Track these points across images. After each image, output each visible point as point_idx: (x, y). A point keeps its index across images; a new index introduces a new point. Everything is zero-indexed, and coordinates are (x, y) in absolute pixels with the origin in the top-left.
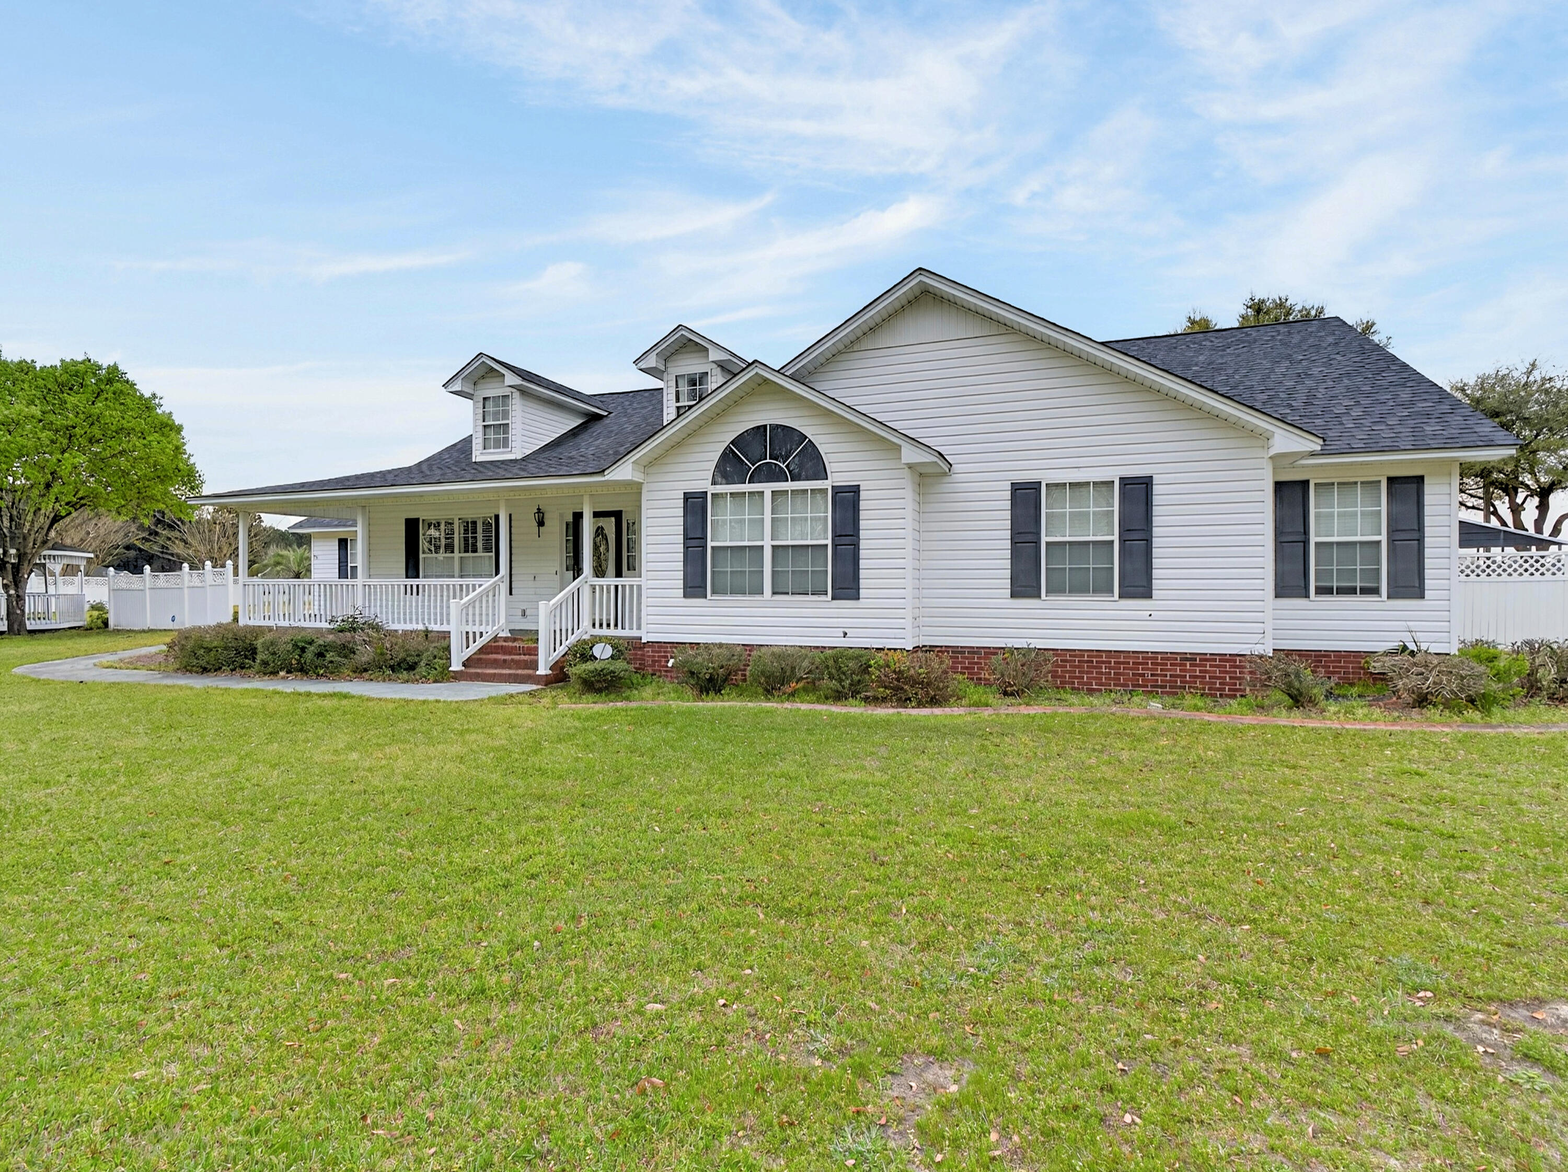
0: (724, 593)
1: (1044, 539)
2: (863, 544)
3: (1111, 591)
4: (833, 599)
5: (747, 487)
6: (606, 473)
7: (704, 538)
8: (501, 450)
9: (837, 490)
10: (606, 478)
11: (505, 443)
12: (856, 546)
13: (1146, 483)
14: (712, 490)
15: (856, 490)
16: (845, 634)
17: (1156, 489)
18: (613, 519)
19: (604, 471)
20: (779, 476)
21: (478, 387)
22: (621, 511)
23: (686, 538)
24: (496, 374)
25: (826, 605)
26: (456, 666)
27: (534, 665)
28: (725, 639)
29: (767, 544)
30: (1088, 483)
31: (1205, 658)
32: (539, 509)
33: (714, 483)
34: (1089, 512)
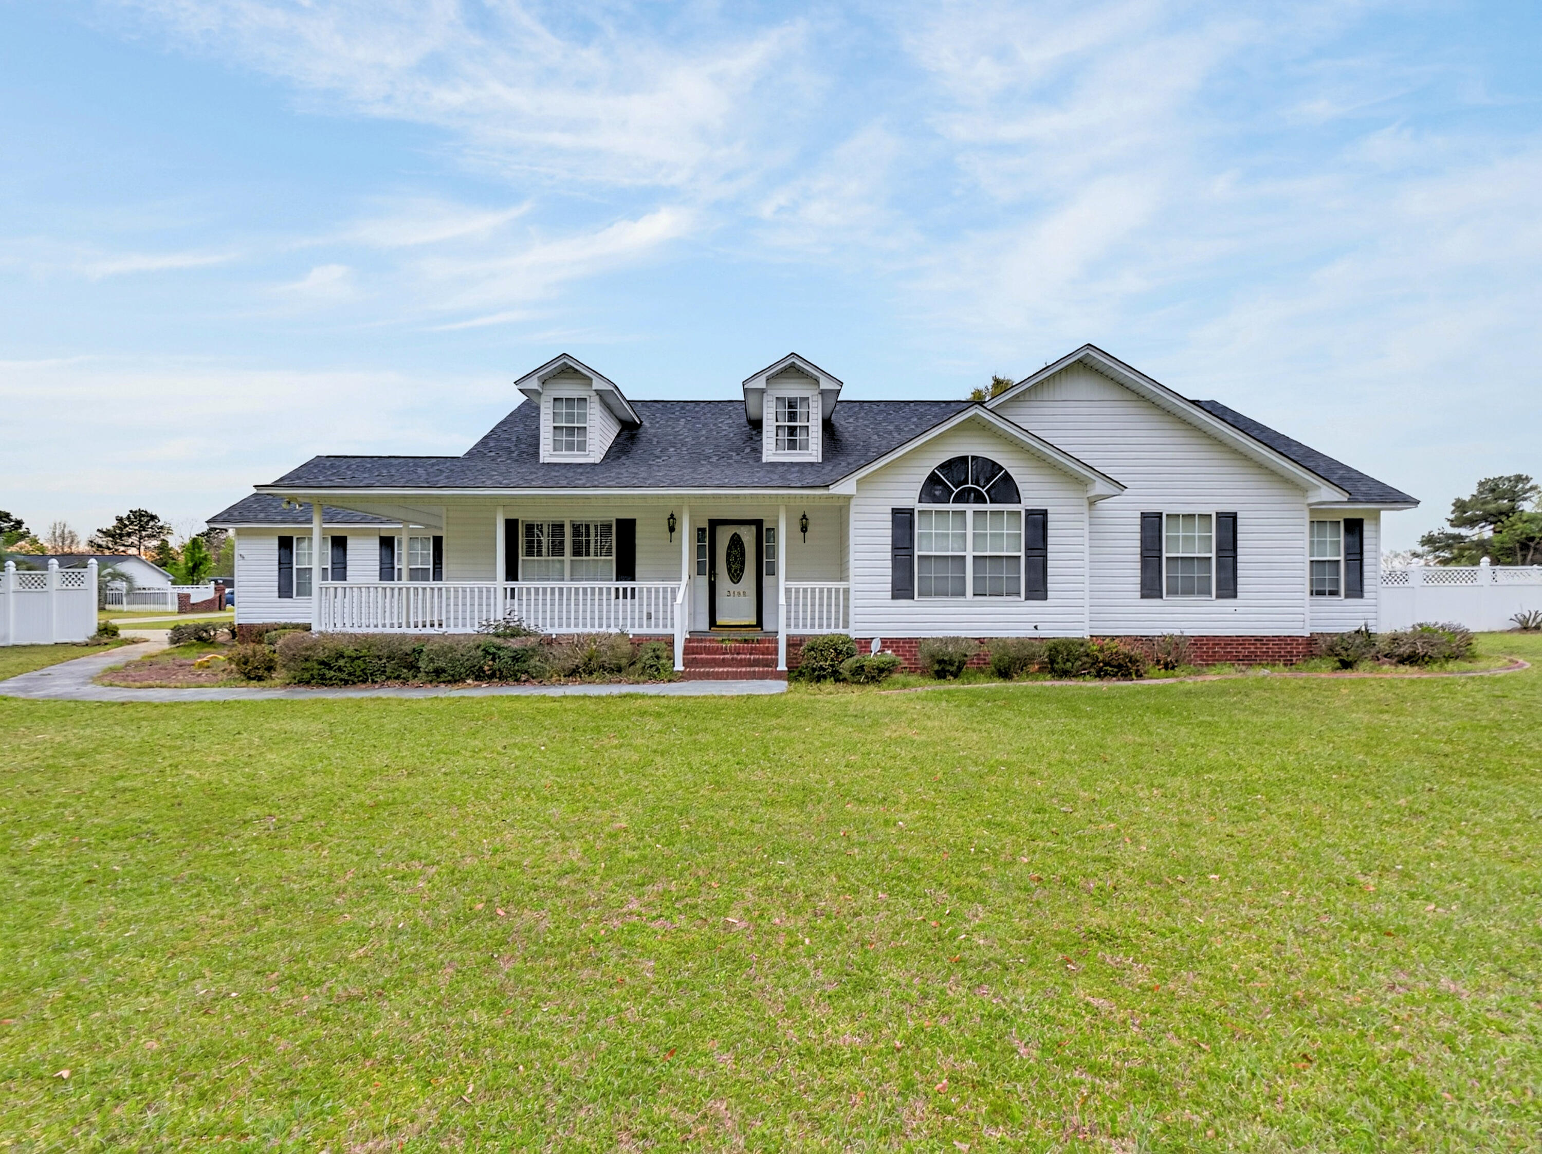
0: (930, 595)
1: (1165, 555)
2: (1050, 556)
3: (1210, 593)
4: (1026, 599)
5: (951, 507)
6: (831, 487)
7: (912, 548)
8: (576, 452)
9: (1029, 513)
10: (830, 492)
11: (582, 446)
12: (1045, 557)
13: (1234, 517)
14: (919, 507)
15: (1044, 513)
16: (1036, 627)
17: (1239, 522)
18: (754, 528)
19: (828, 486)
20: (980, 499)
21: (547, 386)
22: (762, 521)
23: (895, 548)
24: (579, 375)
25: (1022, 604)
26: (679, 667)
27: (775, 663)
28: (963, 634)
29: (969, 554)
30: (1194, 515)
31: (1269, 639)
32: (672, 515)
33: (920, 502)
34: (1194, 536)
